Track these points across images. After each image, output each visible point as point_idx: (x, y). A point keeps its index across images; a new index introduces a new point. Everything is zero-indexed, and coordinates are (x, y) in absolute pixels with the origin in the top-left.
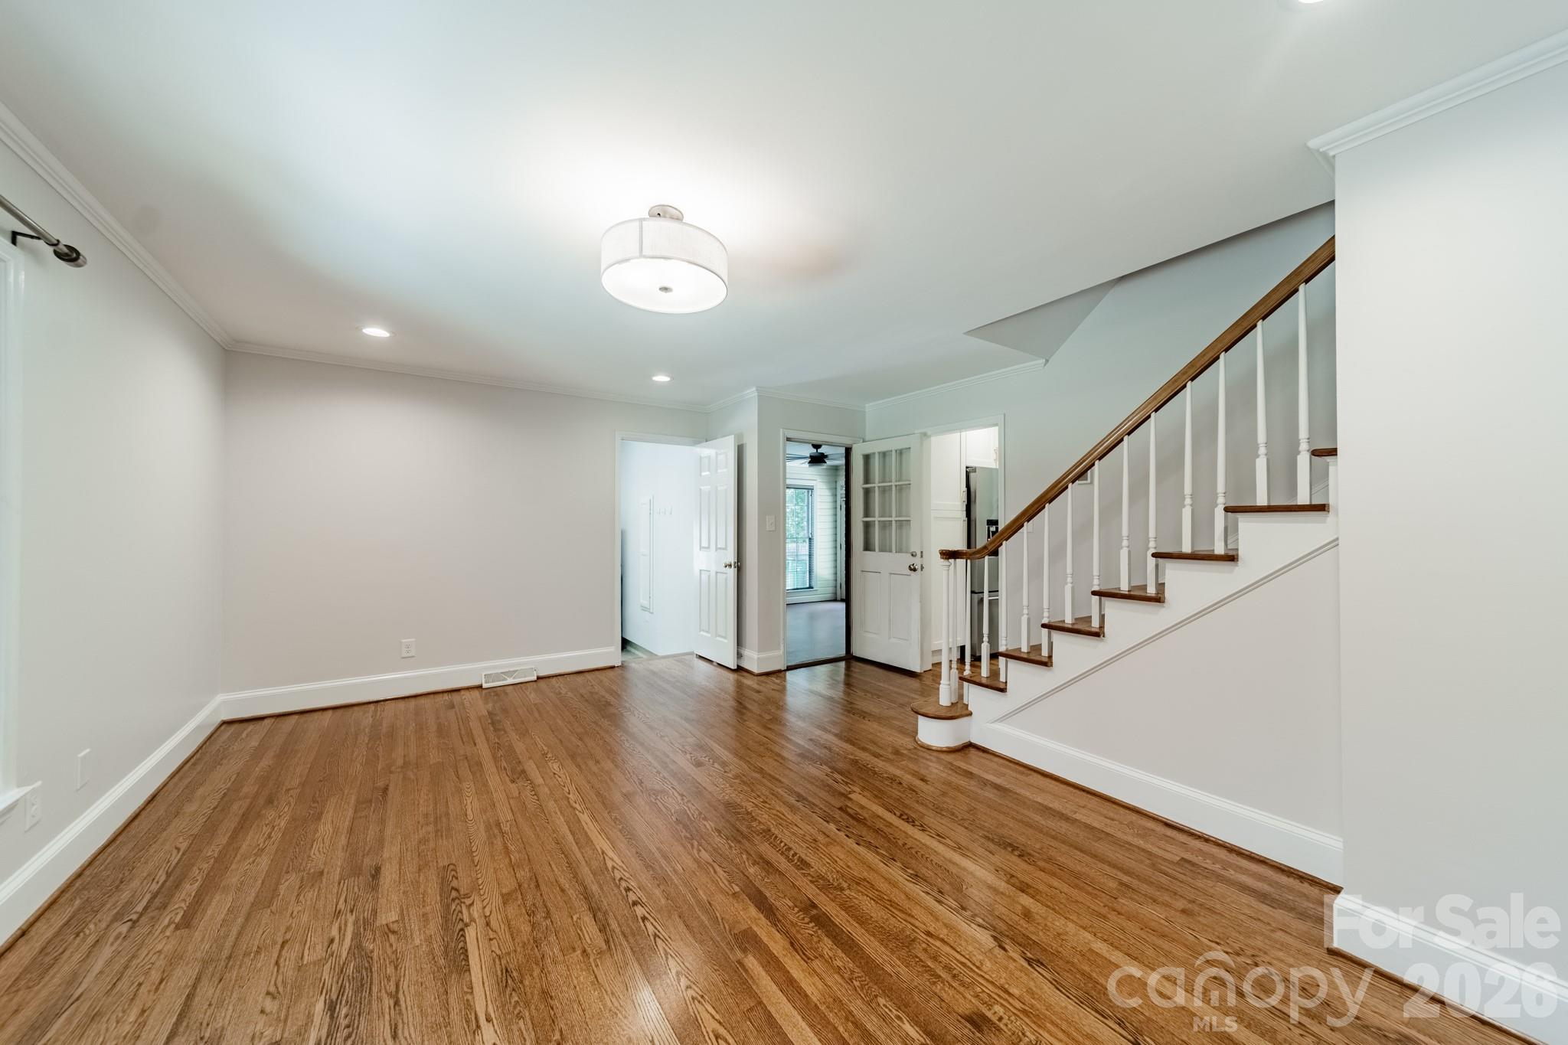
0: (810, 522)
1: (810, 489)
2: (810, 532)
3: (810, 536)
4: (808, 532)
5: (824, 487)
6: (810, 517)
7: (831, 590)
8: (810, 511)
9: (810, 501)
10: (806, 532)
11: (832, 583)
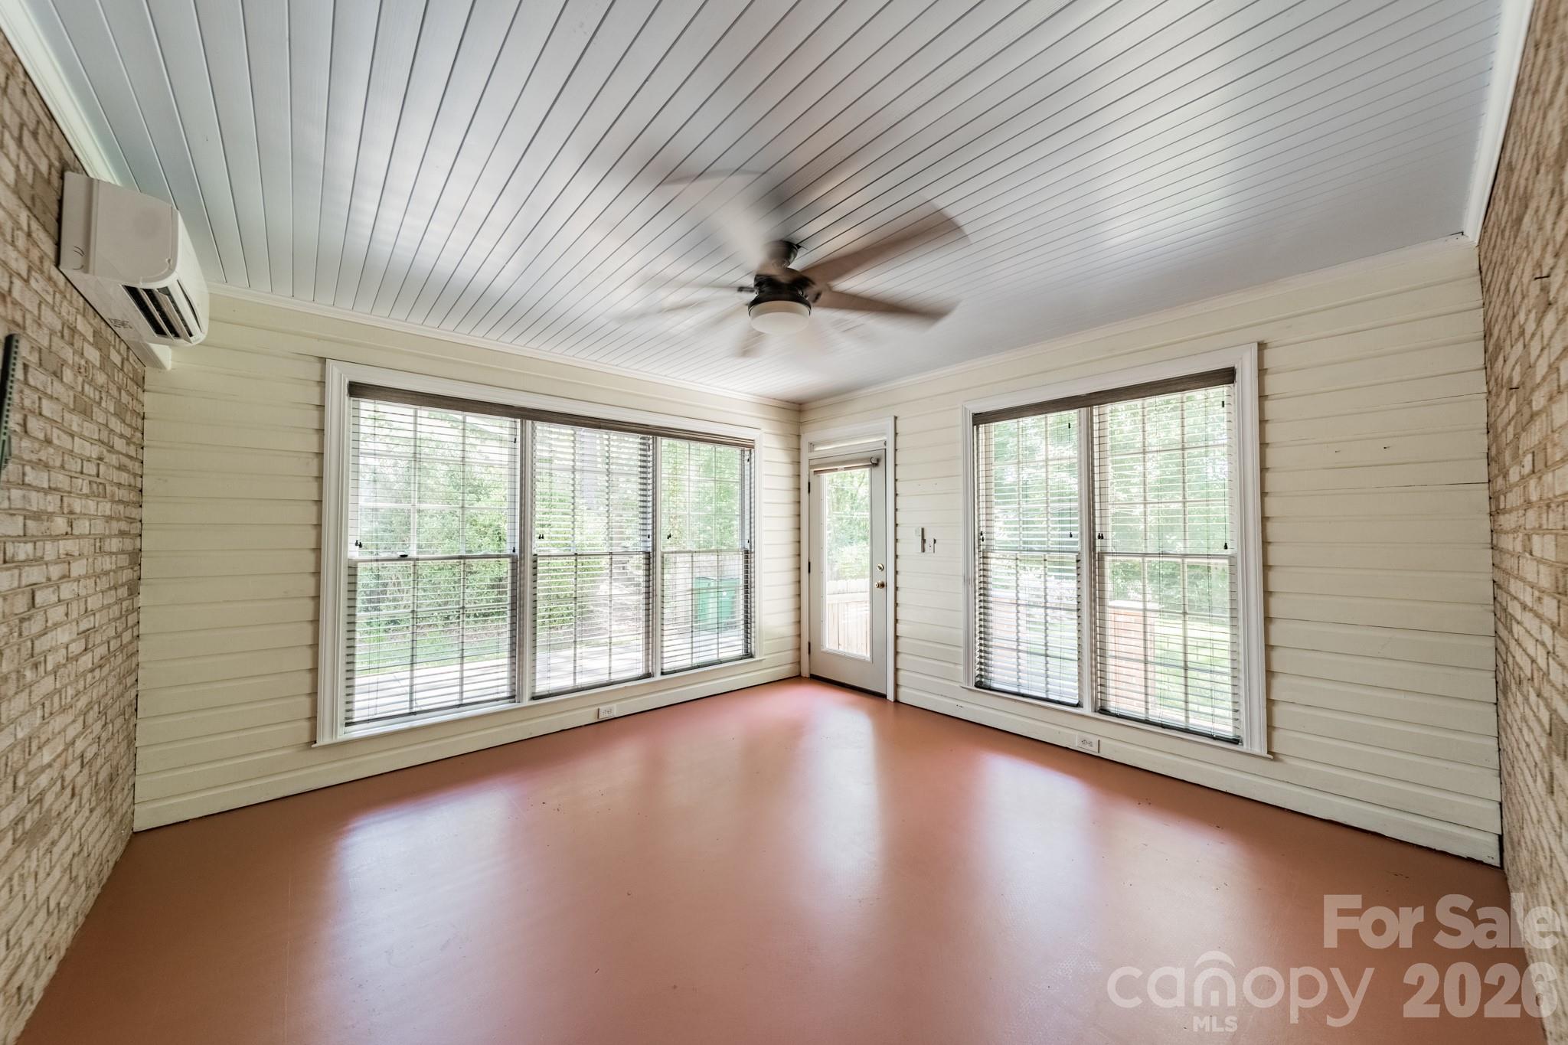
0: (747, 517)
1: (746, 446)
2: (747, 537)
3: (747, 547)
4: (743, 538)
5: (776, 446)
6: (747, 507)
7: (789, 656)
8: (747, 492)
9: (747, 472)
10: (737, 536)
11: (790, 643)
